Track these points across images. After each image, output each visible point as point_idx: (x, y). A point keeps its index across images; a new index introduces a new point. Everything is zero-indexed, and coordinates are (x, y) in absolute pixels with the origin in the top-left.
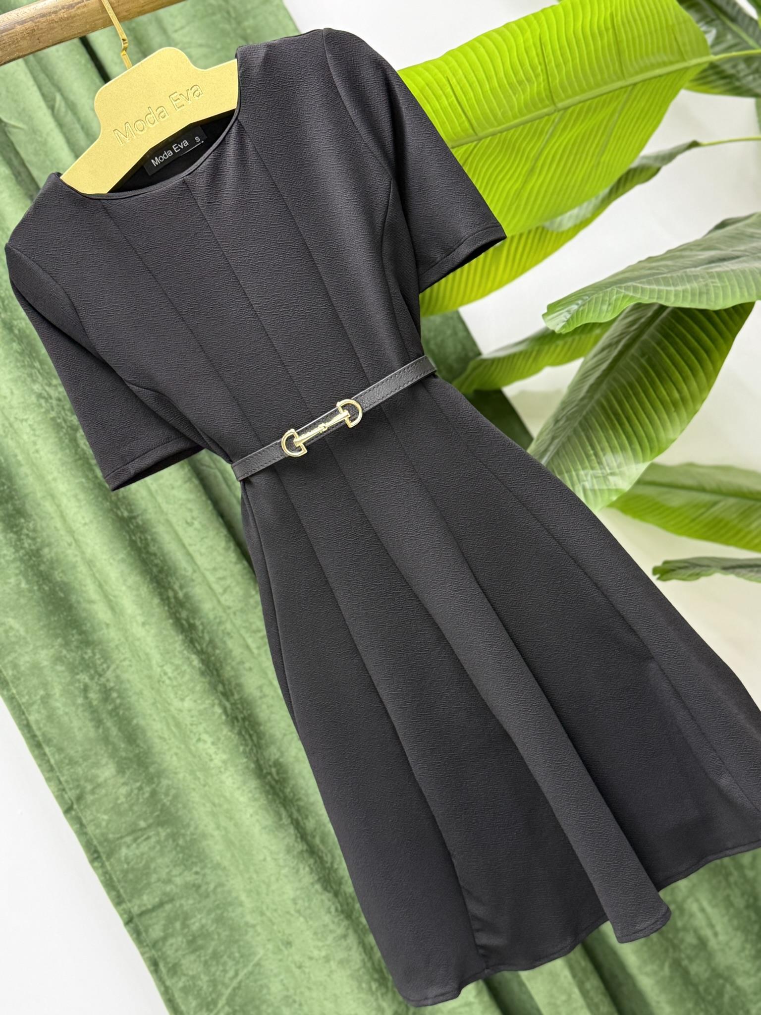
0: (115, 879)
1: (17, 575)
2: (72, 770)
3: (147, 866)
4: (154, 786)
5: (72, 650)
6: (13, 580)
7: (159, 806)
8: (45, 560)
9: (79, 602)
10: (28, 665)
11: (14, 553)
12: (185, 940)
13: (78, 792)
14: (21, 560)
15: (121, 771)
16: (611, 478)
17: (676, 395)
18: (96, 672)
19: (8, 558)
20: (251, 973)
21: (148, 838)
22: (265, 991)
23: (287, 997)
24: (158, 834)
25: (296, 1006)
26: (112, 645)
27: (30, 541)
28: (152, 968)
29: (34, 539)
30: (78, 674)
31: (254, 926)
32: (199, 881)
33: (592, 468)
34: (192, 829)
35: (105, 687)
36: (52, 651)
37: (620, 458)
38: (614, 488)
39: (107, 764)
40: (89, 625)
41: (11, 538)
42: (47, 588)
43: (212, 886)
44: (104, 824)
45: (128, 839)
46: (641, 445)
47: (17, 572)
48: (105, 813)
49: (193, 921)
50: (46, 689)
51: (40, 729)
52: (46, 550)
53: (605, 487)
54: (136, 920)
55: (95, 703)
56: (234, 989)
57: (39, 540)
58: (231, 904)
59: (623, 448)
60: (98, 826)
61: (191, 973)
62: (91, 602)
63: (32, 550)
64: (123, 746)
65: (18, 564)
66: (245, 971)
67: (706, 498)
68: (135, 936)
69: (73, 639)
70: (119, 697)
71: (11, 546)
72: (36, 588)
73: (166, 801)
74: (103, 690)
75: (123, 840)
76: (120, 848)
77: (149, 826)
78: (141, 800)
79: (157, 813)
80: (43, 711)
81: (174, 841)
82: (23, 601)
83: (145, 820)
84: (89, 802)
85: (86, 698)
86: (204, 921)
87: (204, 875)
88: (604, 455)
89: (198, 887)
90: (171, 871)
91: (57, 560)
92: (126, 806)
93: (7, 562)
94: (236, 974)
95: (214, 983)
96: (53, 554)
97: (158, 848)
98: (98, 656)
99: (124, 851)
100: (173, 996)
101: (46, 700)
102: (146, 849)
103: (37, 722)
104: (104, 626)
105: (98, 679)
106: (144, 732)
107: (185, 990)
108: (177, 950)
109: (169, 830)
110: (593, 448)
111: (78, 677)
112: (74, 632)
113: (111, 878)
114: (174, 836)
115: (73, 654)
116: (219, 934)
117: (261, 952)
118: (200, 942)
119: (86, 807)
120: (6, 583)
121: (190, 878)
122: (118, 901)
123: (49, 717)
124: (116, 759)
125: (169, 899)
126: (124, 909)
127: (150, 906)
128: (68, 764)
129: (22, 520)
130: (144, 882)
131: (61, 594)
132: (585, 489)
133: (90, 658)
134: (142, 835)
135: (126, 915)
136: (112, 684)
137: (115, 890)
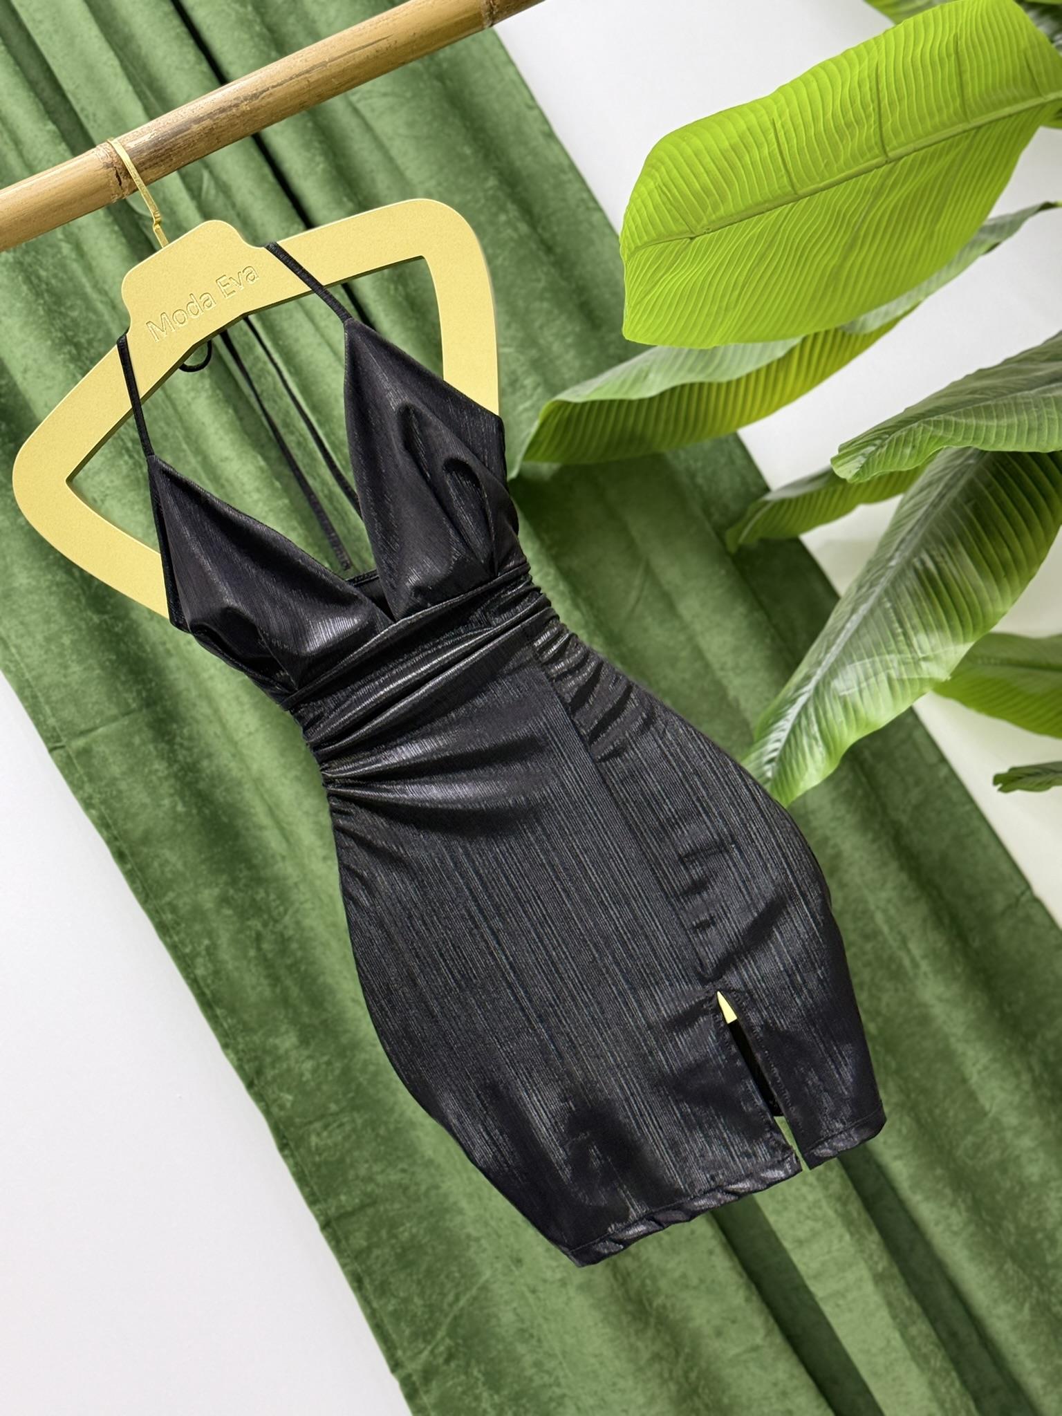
0: (307, 1172)
1: (172, 795)
2: (248, 1039)
3: (341, 1160)
4: (346, 1061)
5: (240, 890)
6: (166, 802)
7: (353, 1086)
8: (204, 775)
9: (247, 829)
10: (188, 907)
11: (167, 768)
12: (392, 1253)
13: (257, 1063)
14: (176, 776)
15: (304, 1041)
16: (924, 665)
17: (1008, 554)
18: (271, 917)
19: (160, 774)
20: (475, 1298)
21: (341, 1125)
22: (493, 1322)
23: (522, 1331)
24: (353, 1121)
25: (534, 1342)
26: (290, 882)
27: (184, 752)
28: (356, 1285)
29: (189, 749)
30: (248, 919)
31: (477, 1240)
32: (406, 1181)
33: (900, 652)
34: (396, 1115)
35: (282, 935)
36: (216, 891)
37: (936, 638)
38: (928, 677)
39: (287, 1032)
40: (260, 857)
41: (163, 749)
42: (207, 811)
43: (423, 1188)
44: (288, 1105)
45: (318, 1125)
46: (961, 621)
47: (172, 791)
48: (289, 1091)
49: (401, 1229)
50: (210, 938)
51: (208, 986)
52: (205, 763)
53: (916, 676)
54: (334, 1224)
55: (270, 956)
56: (455, 1318)
57: (196, 750)
58: (447, 1210)
59: (940, 627)
60: (282, 1107)
61: (402, 1294)
62: (261, 828)
63: (187, 764)
64: (306, 1009)
65: (172, 781)
66: (468, 1296)
68: (333, 1243)
69: (241, 876)
70: (301, 948)
71: (163, 759)
72: (194, 811)
73: (363, 1079)
74: (280, 940)
75: (312, 1127)
76: (309, 1135)
77: (342, 1111)
78: (330, 1078)
79: (351, 1095)
80: (209, 965)
81: (373, 1130)
82: (180, 828)
83: (337, 1102)
84: (269, 1078)
85: (259, 949)
86: (414, 1230)
87: (413, 1173)
88: (916, 634)
89: (405, 1189)
90: (370, 1167)
91: (219, 776)
92: (312, 1084)
93: (160, 778)
94: (457, 1299)
95: (431, 1308)
96: (214, 768)
97: (354, 1137)
98: (272, 897)
99: (314, 1140)
100: (382, 1321)
101: (211, 951)
102: (340, 1138)
103: (204, 978)
104: (279, 858)
105: (274, 926)
106: (332, 992)
107: (396, 1316)
108: (383, 1265)
109: (366, 1116)
110: (902, 625)
111: (249, 923)
112: (243, 866)
113: (303, 1171)
114: (373, 1124)
115: (241, 894)
116: (433, 1248)
117: (487, 1274)
118: (411, 1256)
119: (267, 1083)
120: (159, 806)
121: (395, 1177)
122: (312, 1200)
123: (216, 973)
124: (298, 1027)
125: (371, 1201)
126: (319, 1210)
127: (349, 1209)
128: (242, 1031)
129: (175, 726)
130: (340, 1179)
131: (225, 819)
132: (890, 680)
133: (262, 899)
134: (334, 1121)
135: (322, 1218)
136: (290, 932)
137: (307, 1185)
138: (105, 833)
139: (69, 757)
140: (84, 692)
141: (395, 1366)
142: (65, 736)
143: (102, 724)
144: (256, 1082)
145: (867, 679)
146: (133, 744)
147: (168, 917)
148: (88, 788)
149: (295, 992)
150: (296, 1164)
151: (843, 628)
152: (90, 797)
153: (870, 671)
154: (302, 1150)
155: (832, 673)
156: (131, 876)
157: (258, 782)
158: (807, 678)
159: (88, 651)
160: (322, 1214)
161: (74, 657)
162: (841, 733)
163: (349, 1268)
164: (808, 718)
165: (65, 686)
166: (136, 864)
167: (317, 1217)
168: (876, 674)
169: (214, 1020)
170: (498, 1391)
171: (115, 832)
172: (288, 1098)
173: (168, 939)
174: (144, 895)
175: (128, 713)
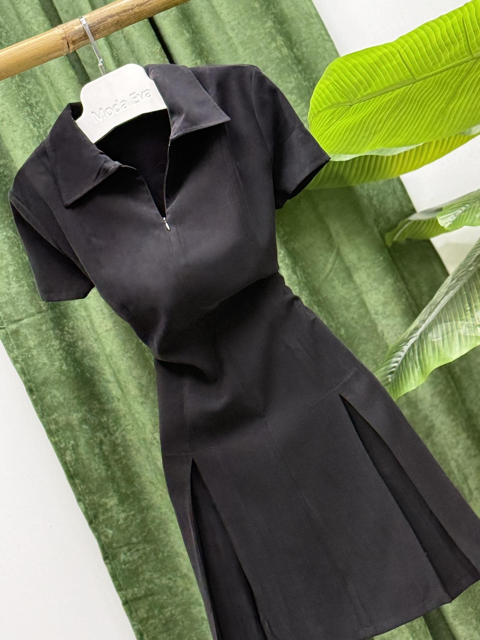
0: (117, 573)
1: (61, 360)
2: (91, 497)
3: (136, 569)
4: (144, 515)
5: (93, 415)
6: (57, 363)
7: (146, 529)
8: (79, 350)
9: (100, 381)
10: (64, 422)
11: (59, 344)
12: (160, 622)
13: (95, 511)
14: (63, 349)
15: (122, 501)
16: (479, 328)
18: (109, 432)
19: (55, 348)
21: (138, 550)
24: (145, 549)
26: (121, 414)
27: (69, 336)
29: (71, 334)
30: (96, 432)
32: (171, 584)
33: (467, 320)
34: (169, 548)
35: (114, 442)
36: (80, 415)
39: (112, 496)
40: (106, 398)
41: (58, 334)
42: (79, 370)
43: (180, 589)
44: (110, 536)
45: (125, 549)
47: (61, 357)
48: (111, 528)
49: (166, 610)
50: (75, 440)
52: (80, 343)
53: (474, 335)
54: (130, 603)
55: (106, 453)
57: (75, 335)
58: (193, 603)
60: (106, 536)
62: (108, 382)
63: (70, 342)
64: (124, 484)
65: (61, 352)
68: (128, 613)
69: (94, 407)
70: (124, 450)
71: (57, 339)
72: (72, 369)
73: (152, 527)
74: (112, 445)
75: (122, 549)
76: (120, 554)
77: (139, 543)
78: (134, 523)
79: (144, 534)
80: (73, 455)
81: (155, 554)
82: (63, 378)
83: (137, 537)
84: (101, 520)
85: (101, 449)
86: (173, 612)
87: (175, 581)
88: (476, 311)
89: (170, 588)
90: (152, 575)
91: (86, 351)
92: (124, 526)
93: (55, 350)
96: (84, 346)
97: (144, 557)
98: (111, 420)
99: (122, 557)
101: (75, 448)
102: (137, 557)
103: (70, 463)
104: (116, 400)
105: (110, 437)
106: (139, 476)
108: (155, 628)
109: (152, 547)
110: (470, 305)
111: (97, 434)
112: (96, 402)
113: (115, 572)
114: (156, 552)
115: (94, 418)
119: (100, 523)
120: (53, 365)
121: (165, 581)
122: (119, 588)
123: (77, 460)
124: (119, 494)
125: (150, 593)
126: (122, 594)
127: (139, 596)
128: (88, 493)
129: (65, 321)
130: (135, 579)
131: (88, 375)
132: (460, 336)
133: (105, 421)
134: (135, 548)
135: (124, 599)
136: (119, 441)
137: (117, 580)
138: (24, 378)
139: (7, 334)
140: (18, 299)
142: (6, 322)
143: (27, 317)
144: (94, 521)
145: (447, 333)
146: (42, 330)
147: (53, 427)
148: (16, 352)
149: (118, 474)
150: (112, 568)
151: (439, 302)
152: (17, 357)
153: (450, 329)
154: (116, 561)
155: (430, 328)
156: (35, 403)
157: (109, 357)
158: (417, 329)
159: (22, 276)
160: (124, 596)
161: (14, 279)
162: (429, 362)
163: (136, 627)
164: (414, 351)
165: (8, 294)
166: (39, 396)
167: (121, 598)
168: (452, 331)
169: (74, 486)
171: (29, 378)
172: (110, 532)
173: (53, 439)
174: (41, 414)
175: (40, 312)
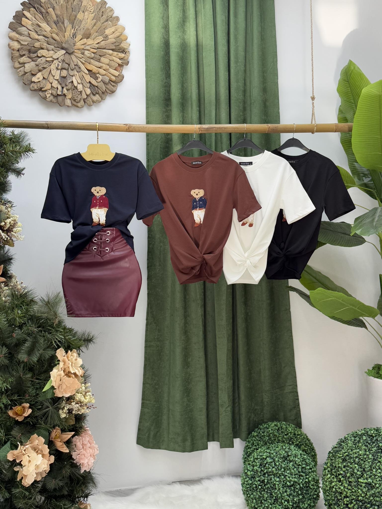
3: (155, 286)
7: (163, 277)
10: (154, 236)
12: (155, 303)
20: (163, 318)
22: (164, 323)
23: (167, 326)
25: (168, 329)
43: (165, 297)
60: (151, 273)
67: (314, 280)
73: (165, 276)
75: (154, 279)
80: (152, 246)
85: (160, 248)
86: (160, 302)
87: (164, 294)
94: (161, 316)
141: (147, 319)
147: (150, 236)
150: (149, 282)
167: (148, 292)
170: (159, 333)
